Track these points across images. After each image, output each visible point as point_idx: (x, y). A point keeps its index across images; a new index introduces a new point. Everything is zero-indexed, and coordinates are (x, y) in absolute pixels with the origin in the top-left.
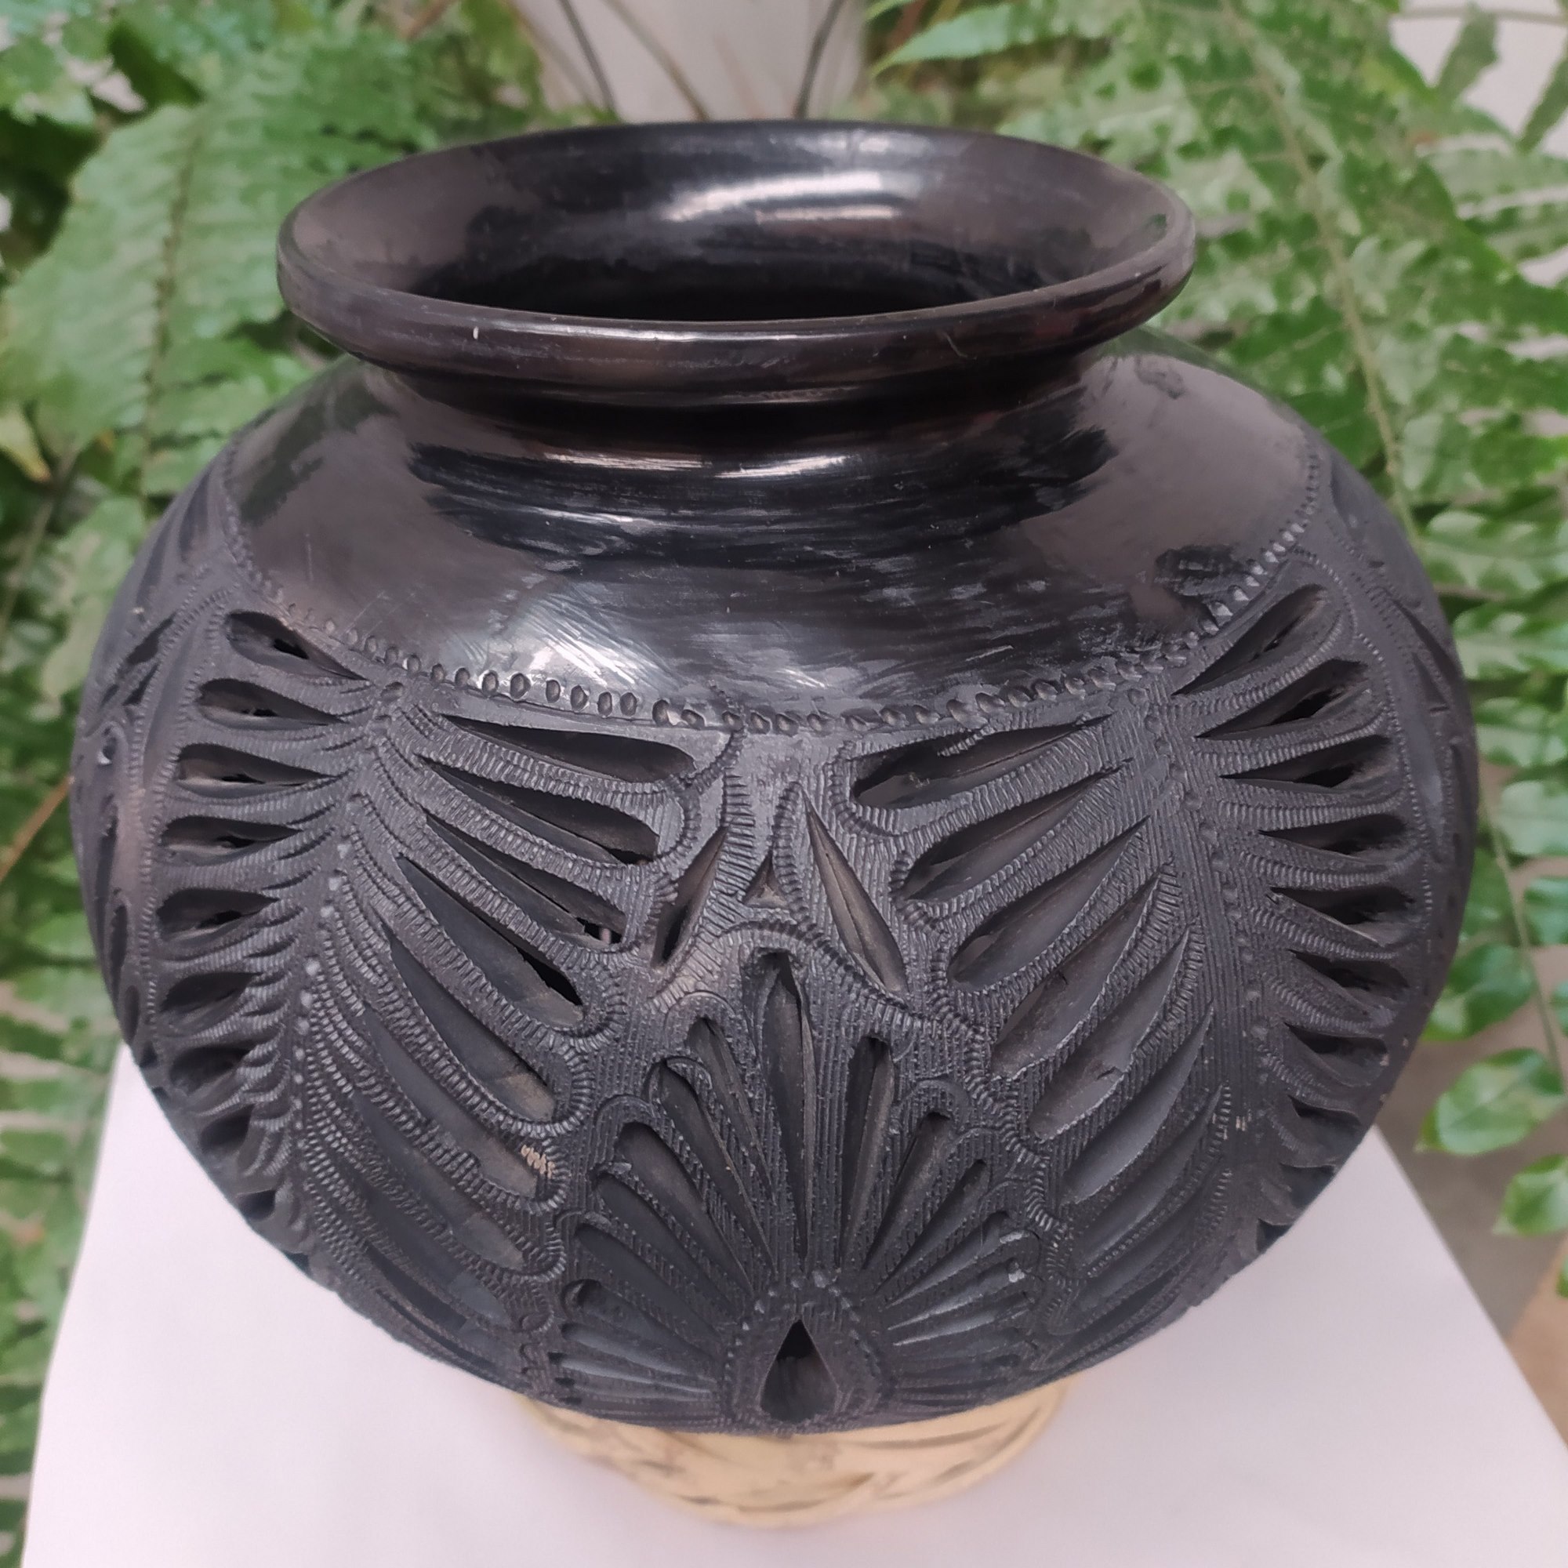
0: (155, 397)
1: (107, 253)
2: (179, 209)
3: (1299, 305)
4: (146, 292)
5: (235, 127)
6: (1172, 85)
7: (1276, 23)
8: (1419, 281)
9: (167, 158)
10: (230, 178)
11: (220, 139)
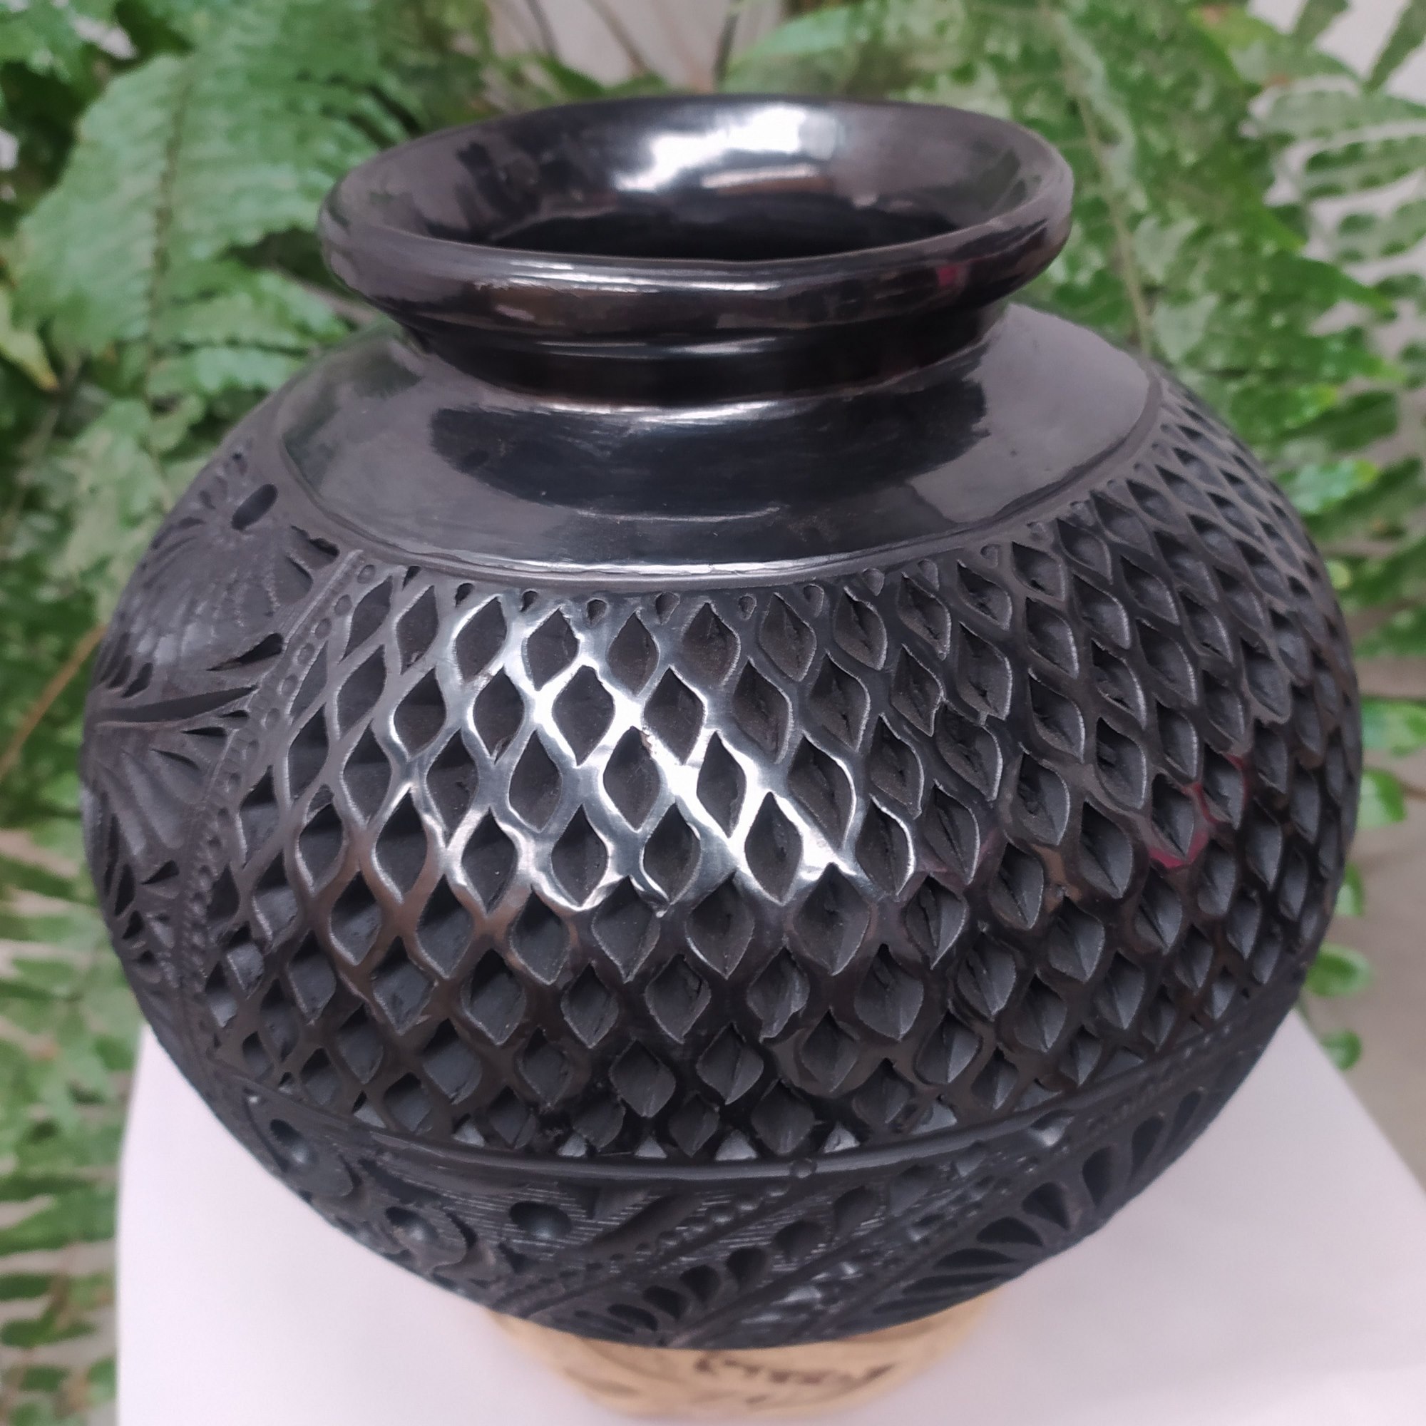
0: (154, 314)
1: (111, 186)
2: (173, 146)
3: (1083, 278)
4: (145, 221)
5: (222, 74)
6: (987, 78)
7: (1090, 20)
8: (1194, 254)
9: (161, 102)
10: (218, 119)
11: (208, 85)
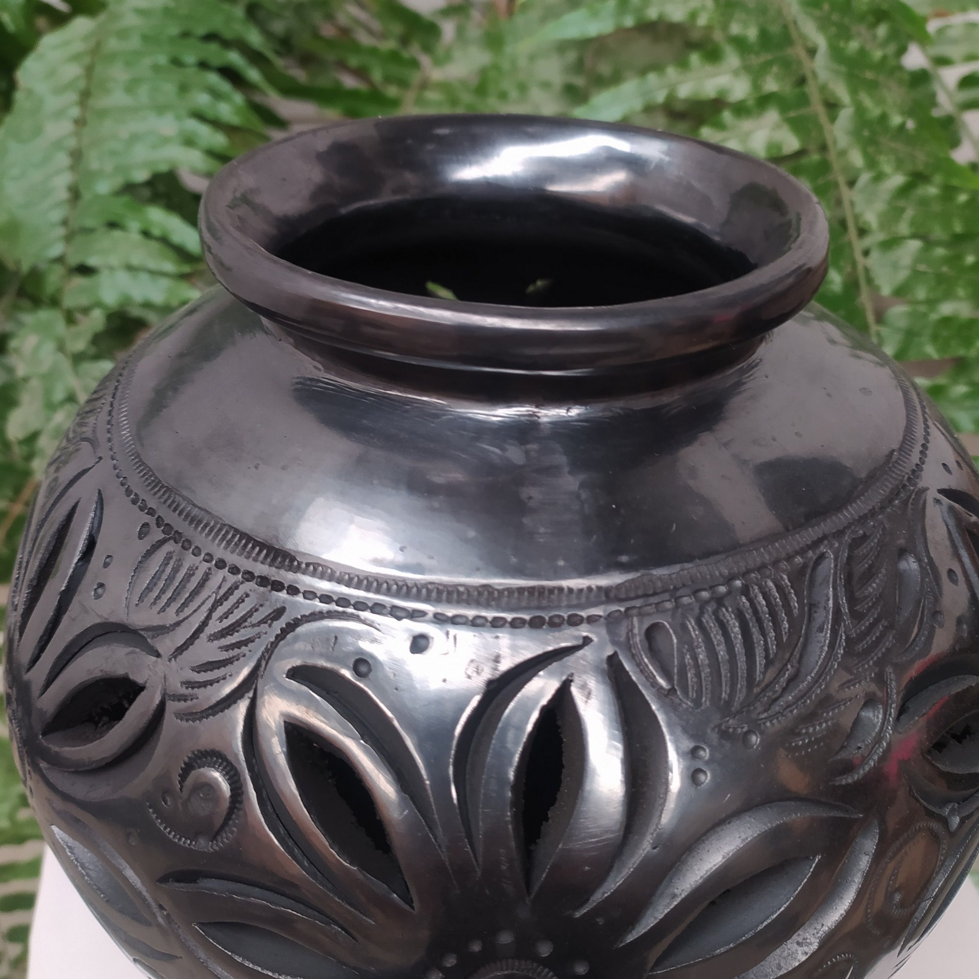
0: (69, 238)
1: (38, 131)
2: (85, 96)
4: (63, 159)
5: (122, 34)
6: (732, 59)
8: (902, 203)
10: (119, 73)
11: (113, 44)
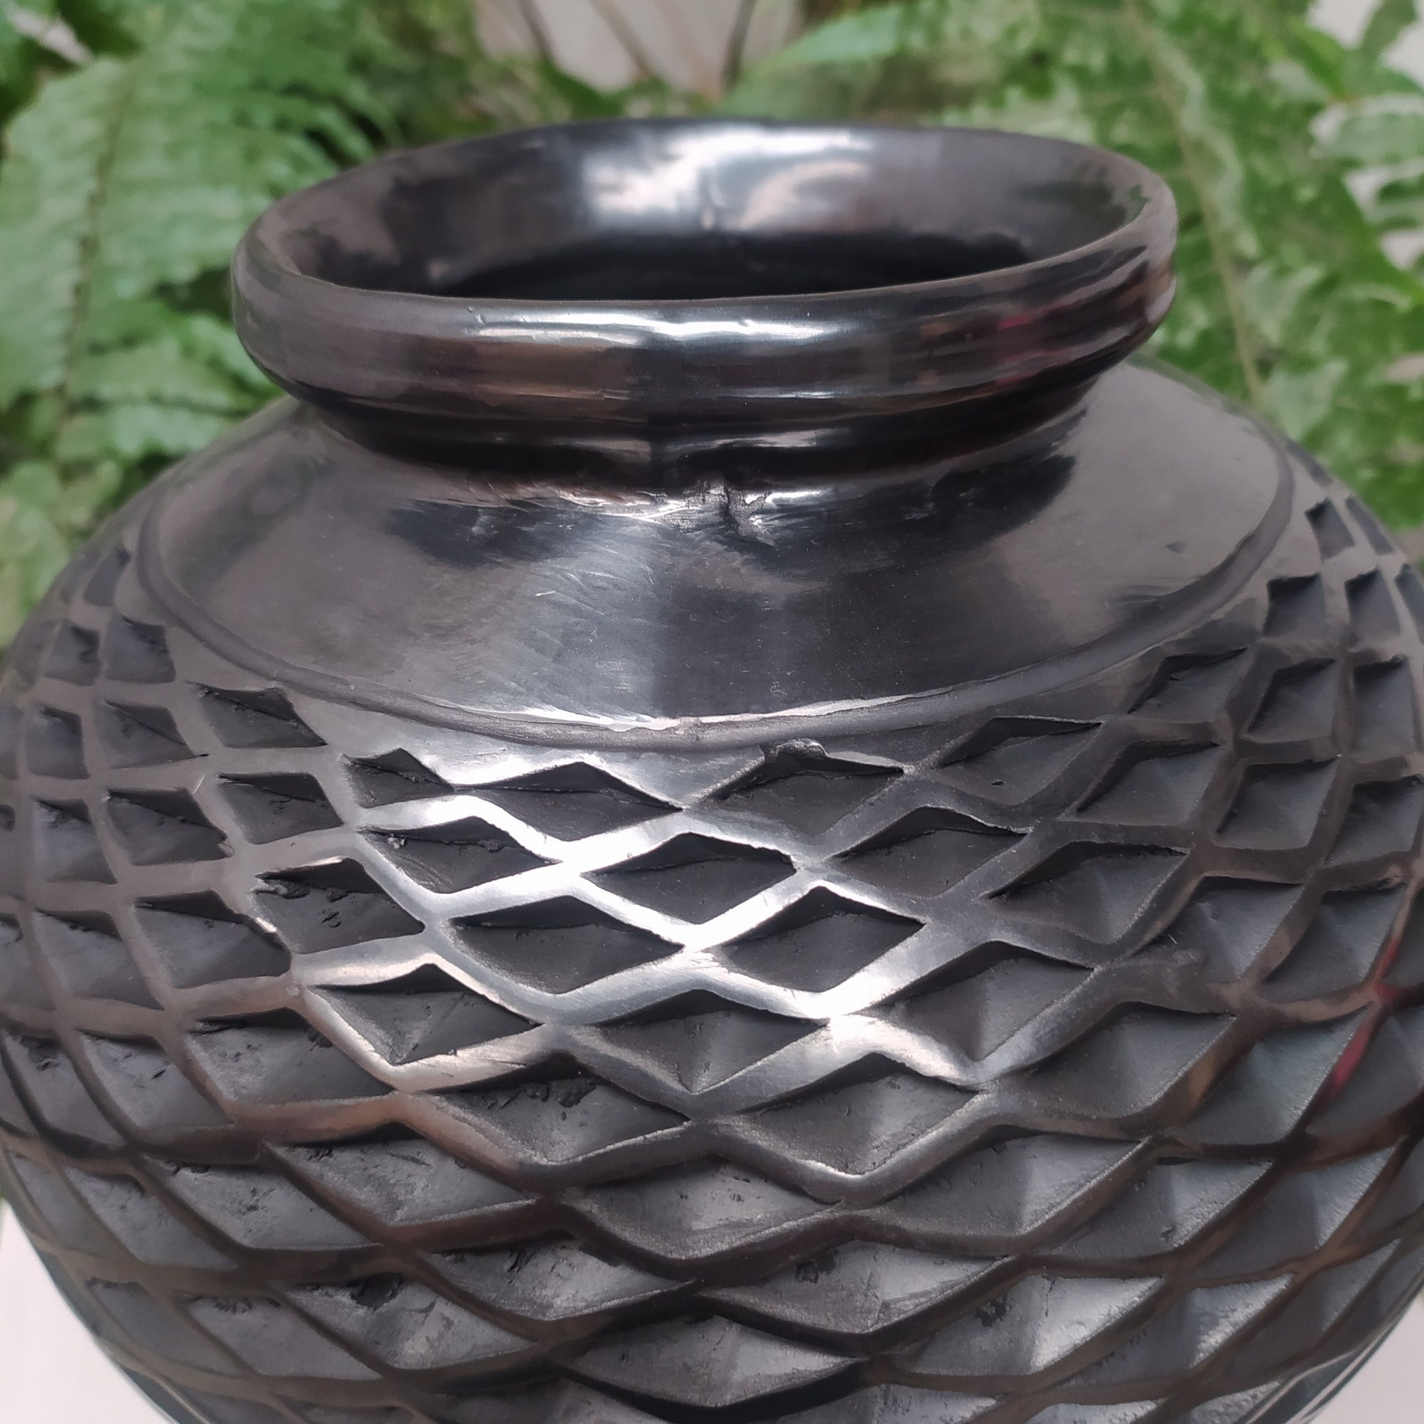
0: (70, 362)
1: (31, 210)
2: (105, 164)
3: (1187, 339)
5: (165, 81)
6: (1067, 95)
7: (1183, 26)
8: (1316, 309)
9: (97, 112)
10: (156, 133)
